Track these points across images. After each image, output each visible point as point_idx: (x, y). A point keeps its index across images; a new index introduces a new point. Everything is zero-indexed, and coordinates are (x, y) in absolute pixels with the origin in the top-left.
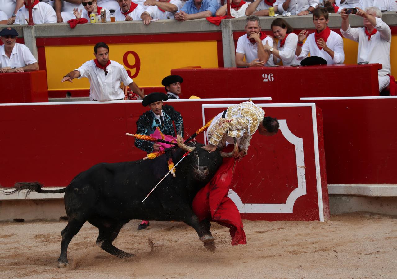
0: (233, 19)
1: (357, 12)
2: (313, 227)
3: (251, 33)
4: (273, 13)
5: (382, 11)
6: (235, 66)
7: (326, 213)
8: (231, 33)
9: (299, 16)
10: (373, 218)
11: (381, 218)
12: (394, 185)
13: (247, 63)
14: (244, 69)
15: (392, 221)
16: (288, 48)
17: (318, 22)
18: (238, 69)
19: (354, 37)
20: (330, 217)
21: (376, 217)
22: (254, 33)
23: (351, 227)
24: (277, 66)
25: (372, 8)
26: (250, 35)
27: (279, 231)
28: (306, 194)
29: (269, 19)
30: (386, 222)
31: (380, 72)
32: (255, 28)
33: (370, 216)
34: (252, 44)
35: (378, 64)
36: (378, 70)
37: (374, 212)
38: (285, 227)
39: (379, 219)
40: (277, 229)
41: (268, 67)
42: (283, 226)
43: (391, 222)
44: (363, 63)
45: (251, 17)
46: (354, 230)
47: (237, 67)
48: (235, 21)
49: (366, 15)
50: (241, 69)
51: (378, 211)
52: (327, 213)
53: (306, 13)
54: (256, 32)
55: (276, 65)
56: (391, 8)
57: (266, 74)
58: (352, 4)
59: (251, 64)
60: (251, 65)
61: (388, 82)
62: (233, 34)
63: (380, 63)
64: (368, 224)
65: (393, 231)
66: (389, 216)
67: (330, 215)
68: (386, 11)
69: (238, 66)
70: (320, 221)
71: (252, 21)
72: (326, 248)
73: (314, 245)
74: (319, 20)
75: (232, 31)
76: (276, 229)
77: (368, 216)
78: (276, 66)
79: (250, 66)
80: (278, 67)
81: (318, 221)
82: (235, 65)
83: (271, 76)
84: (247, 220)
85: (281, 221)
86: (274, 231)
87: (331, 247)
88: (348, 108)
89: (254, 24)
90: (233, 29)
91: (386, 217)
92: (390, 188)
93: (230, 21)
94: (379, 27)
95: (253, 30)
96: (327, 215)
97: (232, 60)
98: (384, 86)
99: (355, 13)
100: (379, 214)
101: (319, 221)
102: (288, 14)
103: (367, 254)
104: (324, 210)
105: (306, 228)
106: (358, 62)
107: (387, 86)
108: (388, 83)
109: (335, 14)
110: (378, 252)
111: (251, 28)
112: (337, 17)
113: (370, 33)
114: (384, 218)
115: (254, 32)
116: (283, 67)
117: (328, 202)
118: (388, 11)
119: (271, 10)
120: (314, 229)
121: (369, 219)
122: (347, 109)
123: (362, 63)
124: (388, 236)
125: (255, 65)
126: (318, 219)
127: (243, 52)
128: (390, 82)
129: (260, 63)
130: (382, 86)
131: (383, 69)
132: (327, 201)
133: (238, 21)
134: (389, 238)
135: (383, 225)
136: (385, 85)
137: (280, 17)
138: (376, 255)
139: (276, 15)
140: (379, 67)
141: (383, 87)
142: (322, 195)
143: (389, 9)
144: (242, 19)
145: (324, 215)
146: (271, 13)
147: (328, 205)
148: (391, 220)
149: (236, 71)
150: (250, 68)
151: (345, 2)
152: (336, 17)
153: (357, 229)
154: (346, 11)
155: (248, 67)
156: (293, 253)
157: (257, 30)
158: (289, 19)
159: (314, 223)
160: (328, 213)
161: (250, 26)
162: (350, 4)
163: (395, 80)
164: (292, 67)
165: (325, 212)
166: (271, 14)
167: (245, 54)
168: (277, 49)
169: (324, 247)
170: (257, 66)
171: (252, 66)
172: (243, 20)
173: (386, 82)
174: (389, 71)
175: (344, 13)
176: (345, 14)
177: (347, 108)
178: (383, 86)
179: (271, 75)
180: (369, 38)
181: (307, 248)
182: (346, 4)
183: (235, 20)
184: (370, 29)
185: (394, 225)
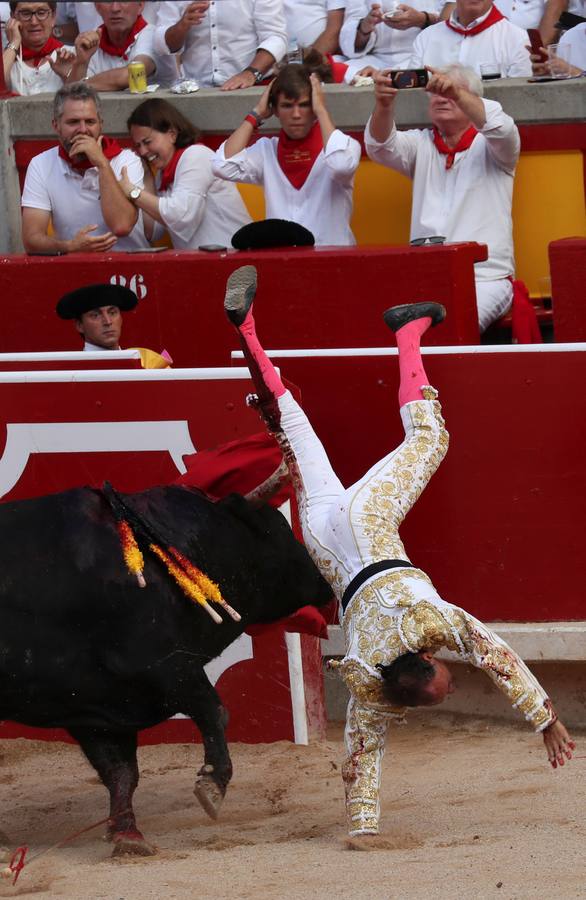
0: (13, 100)
1: (429, 83)
2: (274, 763)
3: (76, 137)
4: (142, 81)
5: (485, 77)
6: (21, 251)
7: (314, 717)
8: (8, 144)
9: (224, 90)
10: (463, 730)
11: (489, 731)
12: (528, 624)
13: (59, 242)
14: (52, 260)
15: (520, 740)
16: (186, 191)
17: (293, 112)
18: (33, 260)
19: (405, 159)
20: (326, 730)
21: (471, 727)
22: (85, 136)
23: (393, 760)
24: (157, 252)
25: (454, 67)
26: (72, 144)
27: (167, 775)
28: (252, 657)
29: (128, 100)
30: (501, 742)
31: (480, 270)
32: (89, 121)
33: (453, 724)
34: (78, 176)
35: (475, 243)
36: (475, 265)
37: (465, 711)
38: (184, 764)
39: (481, 734)
40: (160, 769)
41: (128, 253)
42: (179, 761)
43: (518, 743)
44: (428, 241)
45: (74, 88)
46: (404, 768)
47: (29, 254)
48: (21, 107)
49: (456, 91)
50: (43, 260)
51: (478, 710)
52: (318, 716)
53: (245, 82)
54: (91, 135)
55: (153, 246)
56: (512, 67)
57: (121, 277)
58: (391, 54)
59: (69, 243)
60: (70, 249)
61: (507, 299)
62: (15, 147)
63: (480, 241)
64: (446, 750)
65: (523, 771)
66: (512, 724)
67: (329, 721)
68: (498, 76)
69: (33, 250)
70: (297, 742)
71: (78, 99)
72: (314, 827)
73: (276, 820)
74: (297, 108)
75: (11, 137)
76: (155, 770)
77: (445, 724)
78: (154, 249)
79: (72, 252)
80: (161, 254)
81: (288, 743)
82: (23, 247)
83: (138, 283)
84: (63, 743)
85: (171, 745)
86: (151, 776)
87: (331, 826)
88: (384, 383)
89: (82, 108)
90: (13, 133)
91: (503, 725)
92: (513, 633)
93: (5, 108)
94: (495, 129)
95: (84, 127)
96: (317, 725)
97: (11, 231)
98: (496, 310)
99: (424, 85)
100: (481, 718)
101: (294, 741)
102: (188, 86)
103: (442, 846)
104: (307, 707)
105: (251, 765)
106: (412, 239)
107: (503, 310)
108: (509, 304)
109: (338, 84)
110: (477, 837)
111: (75, 121)
112: (345, 94)
113: (451, 148)
114: (497, 728)
115: (86, 133)
116: (176, 253)
117: (322, 682)
118: (503, 76)
119: (136, 73)
120: (277, 767)
121: (449, 735)
122: (380, 385)
123: (425, 239)
124: (508, 785)
125: (87, 248)
126: (291, 738)
127: (44, 206)
128: (513, 299)
129: (102, 241)
130: (489, 310)
131: (490, 260)
132: (319, 680)
133: (31, 106)
134: (509, 793)
135: (493, 752)
136: (499, 308)
137: (163, 95)
138: (471, 848)
139: (153, 88)
140: (478, 253)
141: (493, 315)
142: (303, 659)
143: (508, 71)
144: (41, 100)
145: (309, 724)
146: (135, 81)
147: (322, 690)
148: (517, 735)
149: (24, 265)
150: (70, 255)
151: (368, 49)
152: (341, 94)
153: (411, 765)
154: (393, 77)
155: (65, 253)
156: (211, 846)
157: (93, 128)
158: (194, 101)
159: (276, 750)
160: (321, 718)
161: (72, 116)
162: (385, 54)
163: (527, 294)
164: (204, 253)
165: (311, 715)
166: (136, 86)
167: (52, 213)
168: (156, 194)
169: (309, 825)
170: (91, 251)
171: (76, 251)
172: (45, 104)
173: (502, 298)
174: (508, 266)
175: (386, 84)
176: (389, 89)
177: (380, 382)
178: (494, 312)
179: (137, 278)
180: (448, 162)
181: (255, 829)
182: (371, 53)
183: (20, 103)
184: (449, 135)
185: (528, 750)
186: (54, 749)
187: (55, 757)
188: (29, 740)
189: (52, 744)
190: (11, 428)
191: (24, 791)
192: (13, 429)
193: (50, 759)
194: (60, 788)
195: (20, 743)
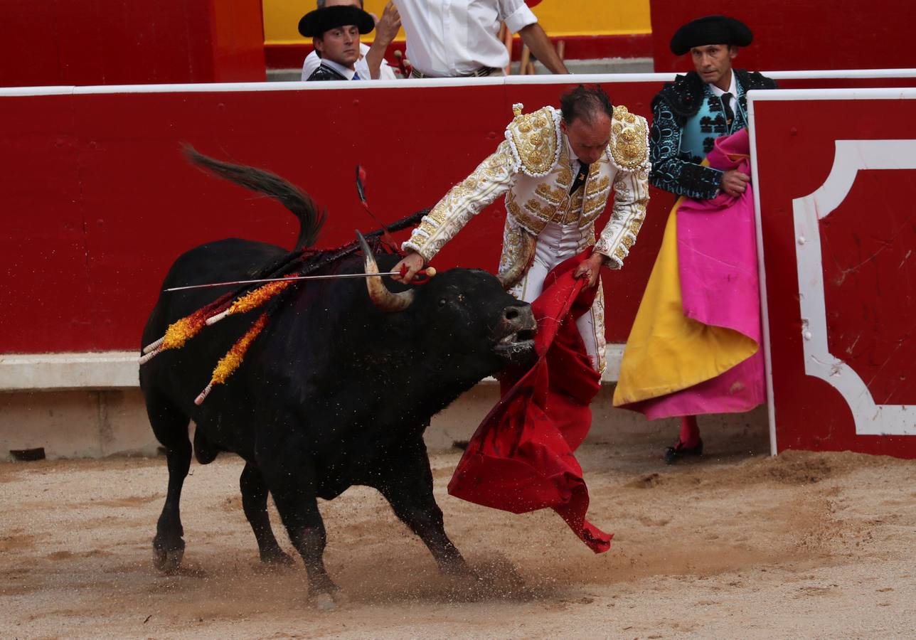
186: (881, 463)
187: (881, 470)
188: (855, 454)
189: (878, 458)
190: (838, 143)
191: (851, 503)
192: (842, 146)
193: (875, 472)
194: (887, 502)
195: (846, 456)
